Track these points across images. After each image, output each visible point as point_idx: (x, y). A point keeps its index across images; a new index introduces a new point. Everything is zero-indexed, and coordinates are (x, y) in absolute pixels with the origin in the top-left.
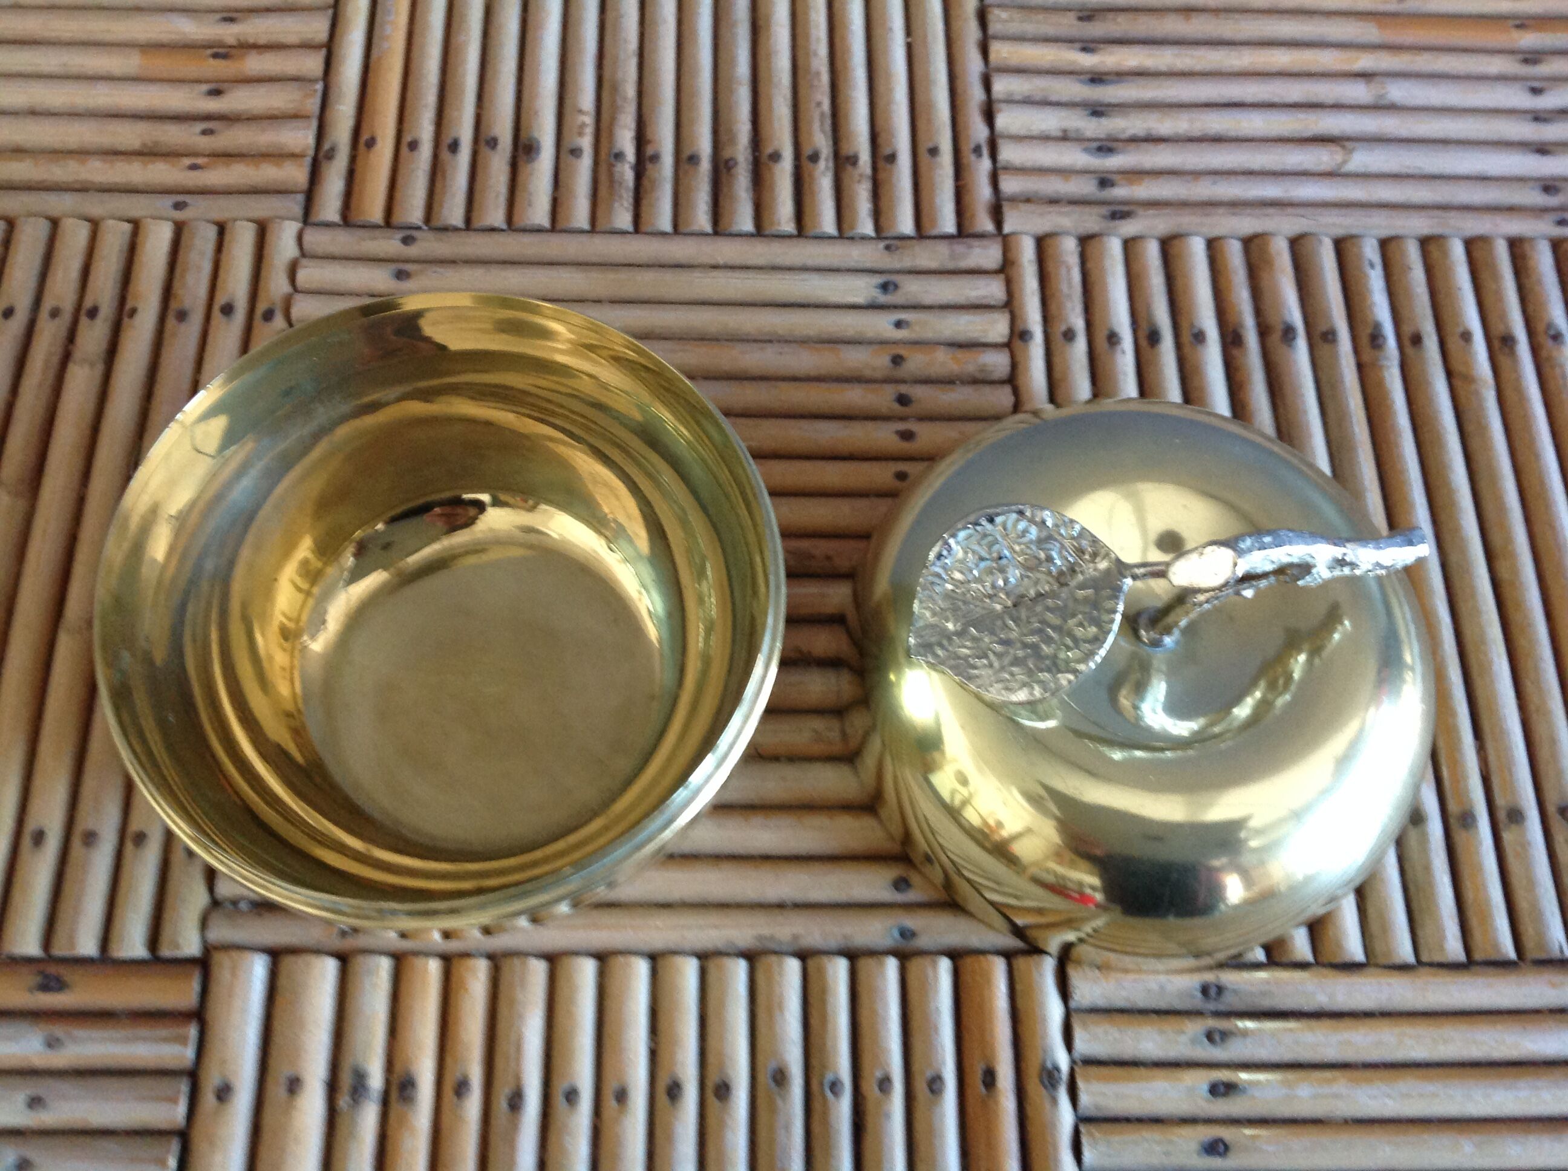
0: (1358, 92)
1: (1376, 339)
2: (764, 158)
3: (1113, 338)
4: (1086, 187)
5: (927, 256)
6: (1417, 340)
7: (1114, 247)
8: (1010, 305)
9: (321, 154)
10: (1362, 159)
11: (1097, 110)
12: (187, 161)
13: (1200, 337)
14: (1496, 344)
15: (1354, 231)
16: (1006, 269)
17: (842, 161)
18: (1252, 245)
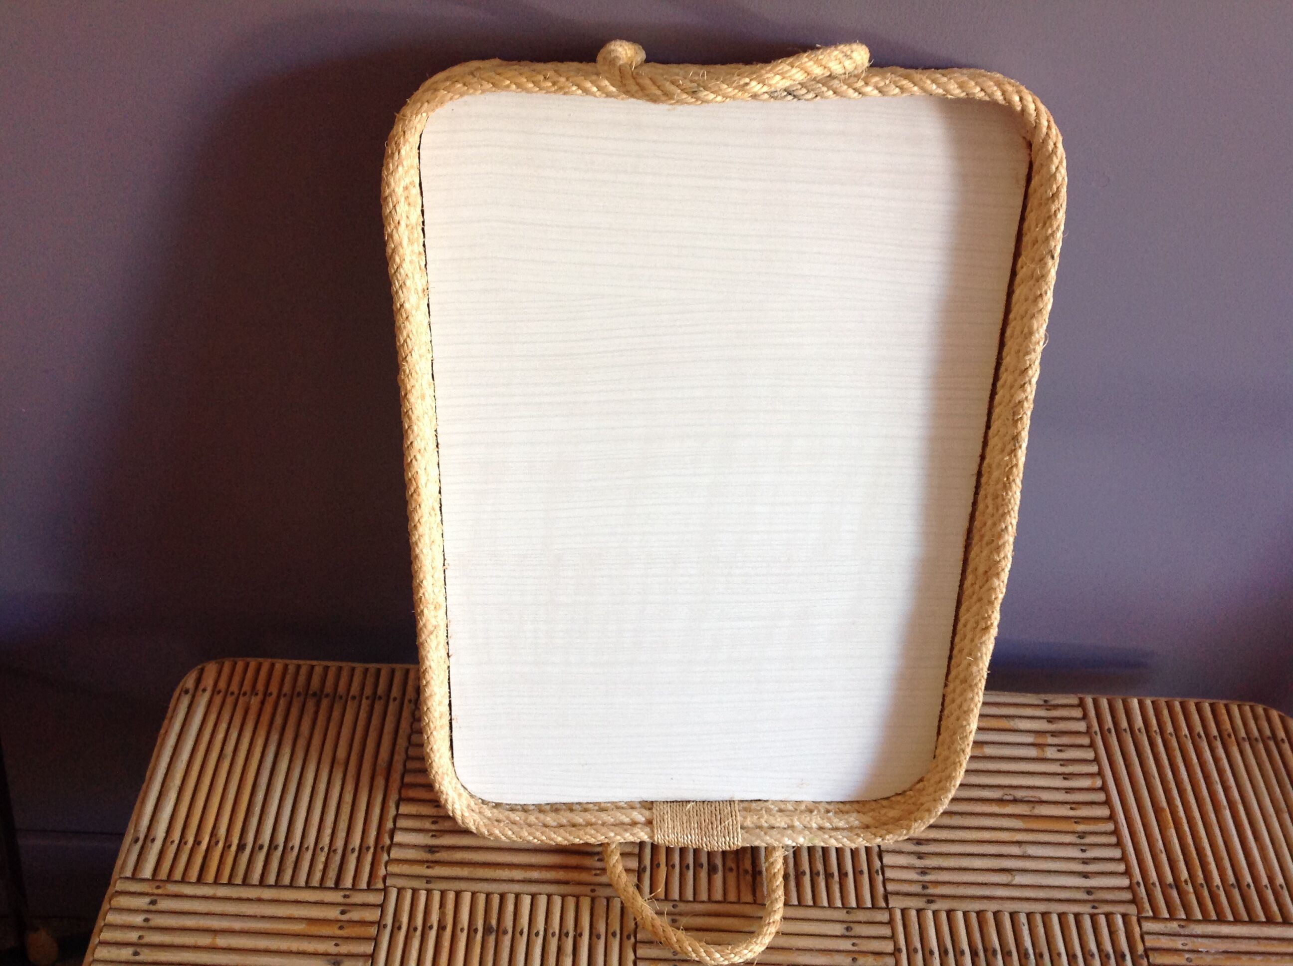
0: (1015, 850)
1: (1026, 955)
2: (799, 873)
3: (931, 953)
4: (916, 889)
5: (861, 916)
6: (1041, 955)
7: (930, 914)
8: (893, 937)
9: (641, 870)
10: (1019, 879)
11: (920, 856)
12: (594, 872)
13: (962, 953)
14: (1071, 958)
15: (1017, 910)
16: (891, 922)
17: (828, 876)
18: (979, 913)
